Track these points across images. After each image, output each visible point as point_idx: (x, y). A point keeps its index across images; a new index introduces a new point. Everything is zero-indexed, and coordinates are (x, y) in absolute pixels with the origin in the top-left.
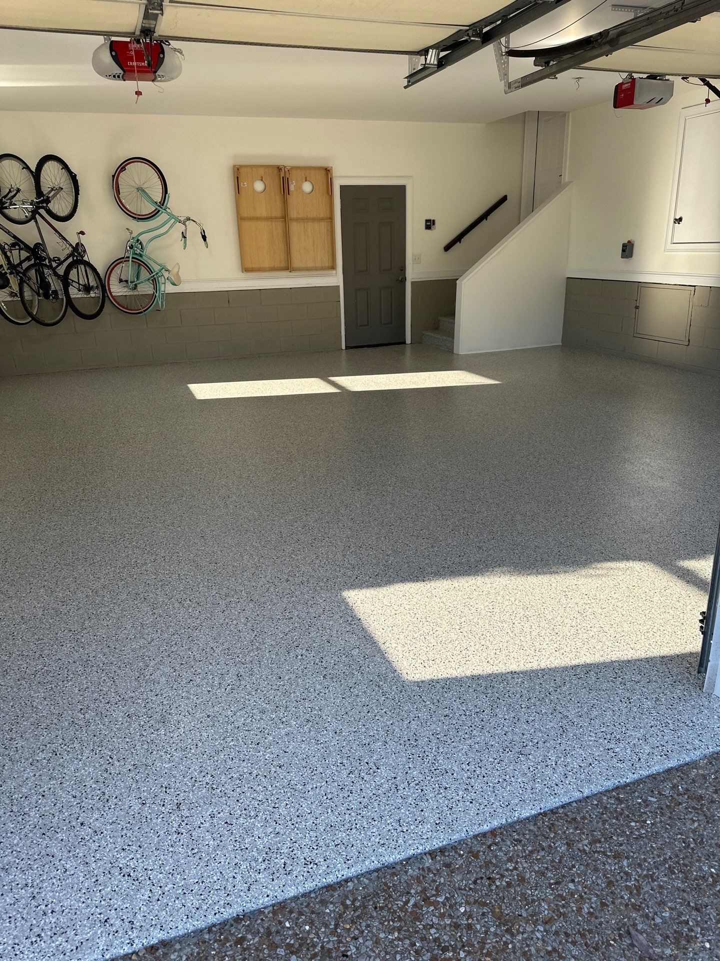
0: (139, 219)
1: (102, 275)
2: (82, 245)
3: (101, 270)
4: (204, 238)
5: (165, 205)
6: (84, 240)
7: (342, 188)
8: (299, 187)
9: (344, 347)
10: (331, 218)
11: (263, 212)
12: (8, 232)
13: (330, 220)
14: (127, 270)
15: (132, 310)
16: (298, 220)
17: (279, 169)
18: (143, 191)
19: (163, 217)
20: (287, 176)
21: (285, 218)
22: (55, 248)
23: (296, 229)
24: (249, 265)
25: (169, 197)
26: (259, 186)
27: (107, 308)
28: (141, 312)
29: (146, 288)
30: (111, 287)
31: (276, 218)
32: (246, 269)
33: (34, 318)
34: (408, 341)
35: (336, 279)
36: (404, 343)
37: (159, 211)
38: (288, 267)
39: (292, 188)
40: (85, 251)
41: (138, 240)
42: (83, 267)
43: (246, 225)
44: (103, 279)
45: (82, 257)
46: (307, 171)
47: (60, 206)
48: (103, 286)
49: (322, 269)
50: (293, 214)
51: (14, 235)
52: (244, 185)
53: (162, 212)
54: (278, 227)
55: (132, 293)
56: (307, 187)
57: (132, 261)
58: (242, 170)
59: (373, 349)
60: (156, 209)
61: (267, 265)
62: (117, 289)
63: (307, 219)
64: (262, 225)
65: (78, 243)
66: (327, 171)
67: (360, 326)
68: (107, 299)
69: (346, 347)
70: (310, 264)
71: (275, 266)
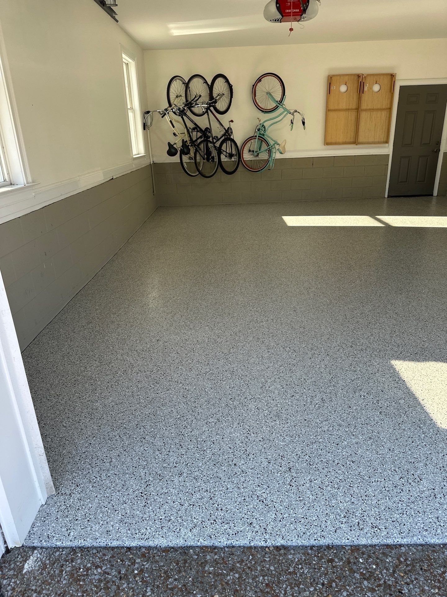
0: (265, 112)
1: (239, 147)
2: (231, 129)
3: (239, 144)
4: (304, 123)
5: (282, 103)
6: (232, 126)
7: (401, 87)
8: (371, 88)
9: (386, 196)
10: (390, 109)
11: (343, 106)
12: (192, 121)
13: (389, 110)
14: (254, 145)
15: (254, 169)
16: (366, 110)
17: (359, 76)
18: (270, 94)
19: (280, 110)
20: (363, 81)
21: (358, 109)
22: (217, 131)
23: (364, 116)
24: (329, 141)
25: (285, 97)
26: (343, 88)
27: (240, 168)
28: (259, 171)
29: (264, 156)
30: (244, 155)
31: (352, 109)
32: (327, 143)
33: (200, 173)
34: (435, 193)
35: (388, 150)
36: (432, 195)
37: (278, 107)
38: (355, 142)
39: (366, 89)
40: (232, 132)
41: (263, 125)
42: (230, 142)
43: (331, 114)
44: (240, 150)
45: (230, 136)
46: (377, 77)
47: (221, 105)
48: (239, 154)
49: (379, 143)
50: (364, 106)
51: (195, 123)
52: (333, 88)
53: (280, 107)
54: (353, 115)
55: (255, 159)
56: (376, 88)
57: (258, 139)
58: (333, 78)
59: (408, 199)
60: (277, 105)
61: (341, 141)
62: (247, 156)
63: (373, 109)
64: (342, 114)
65: (229, 127)
66: (392, 76)
67: (401, 182)
68: (240, 162)
69: (388, 196)
70: (371, 140)
71: (347, 141)
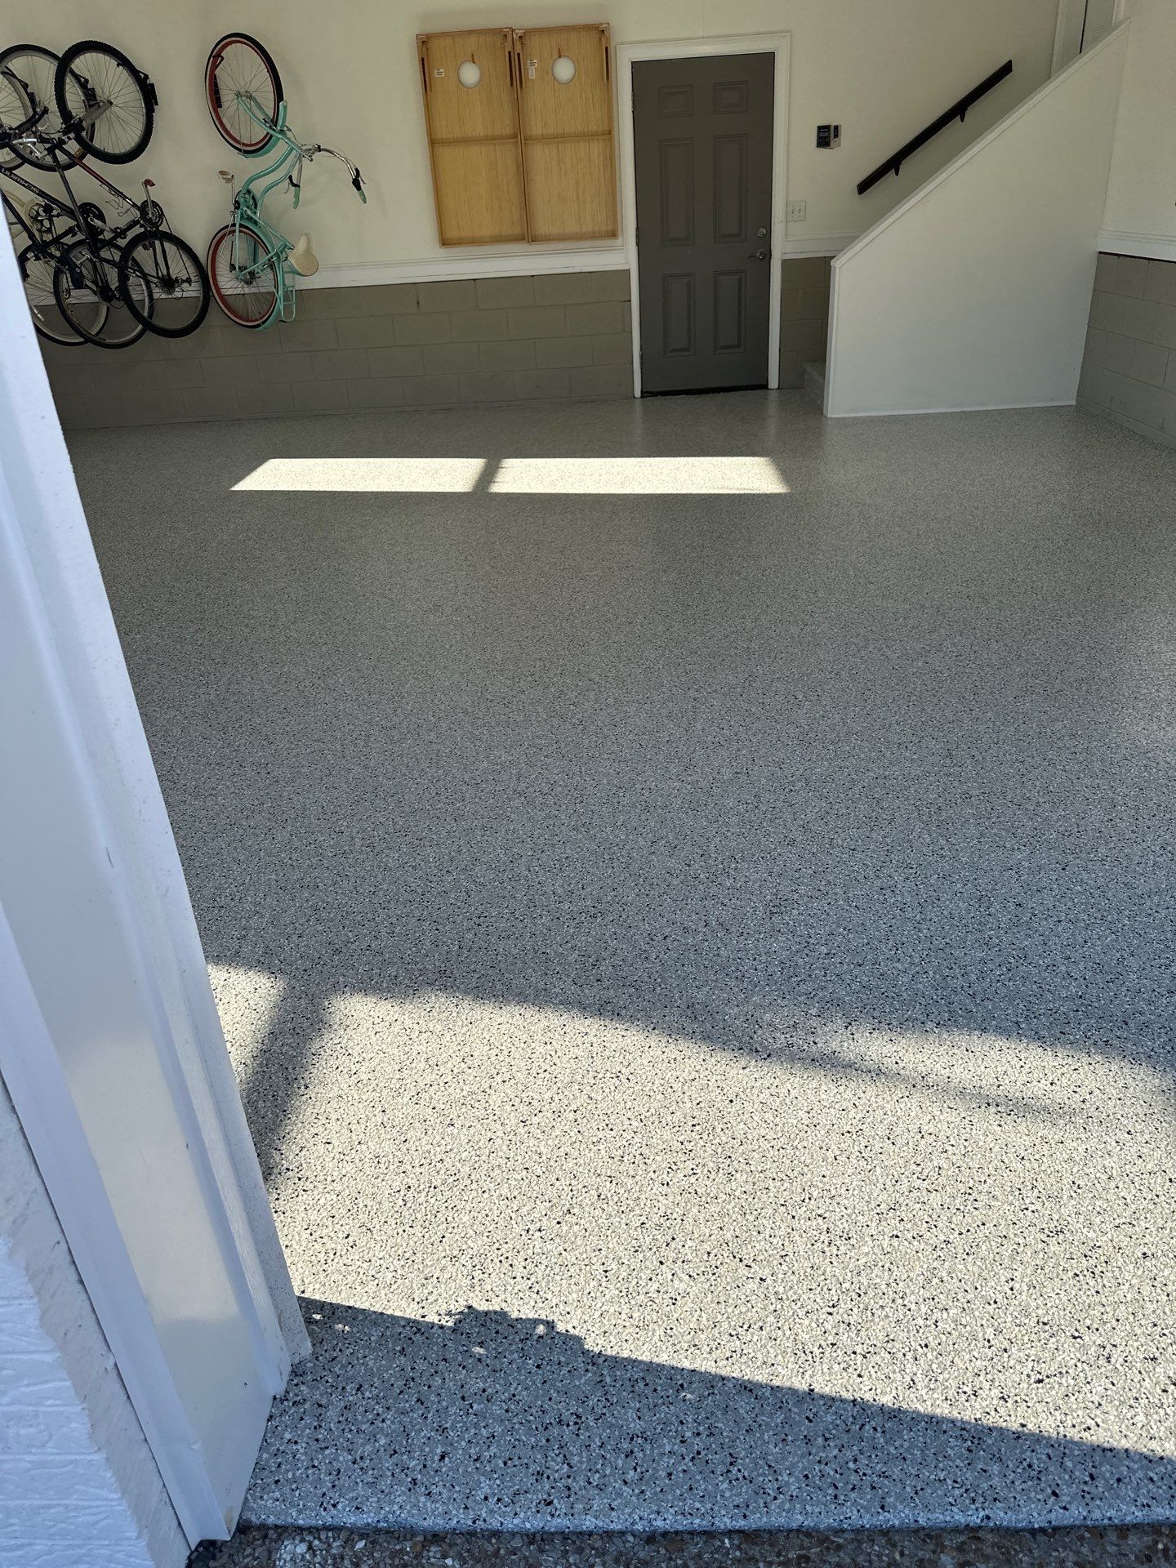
0: (246, 152)
1: (201, 257)
4: (358, 184)
5: (281, 124)
7: (636, 66)
8: (548, 72)
9: (638, 393)
11: (477, 125)
13: (606, 137)
16: (546, 139)
17: (503, 34)
18: (251, 97)
20: (518, 51)
21: (520, 138)
23: (540, 155)
24: (454, 234)
26: (470, 74)
27: (213, 321)
28: (260, 325)
30: (218, 278)
31: (501, 137)
32: (445, 242)
34: (774, 383)
35: (623, 256)
36: (765, 387)
37: (271, 137)
38: (527, 235)
39: (532, 73)
40: (161, 215)
41: (249, 192)
43: (445, 153)
44: (204, 265)
45: (157, 225)
46: (562, 36)
48: (205, 277)
49: (594, 236)
50: (536, 127)
52: (439, 73)
53: (278, 139)
54: (507, 156)
56: (564, 70)
57: (240, 231)
58: (435, 45)
59: (698, 399)
60: (268, 132)
61: (486, 232)
62: (226, 284)
63: (563, 136)
64: (477, 153)
66: (599, 32)
67: (674, 350)
68: (211, 300)
69: (642, 392)
70: (571, 228)
71: (503, 234)
